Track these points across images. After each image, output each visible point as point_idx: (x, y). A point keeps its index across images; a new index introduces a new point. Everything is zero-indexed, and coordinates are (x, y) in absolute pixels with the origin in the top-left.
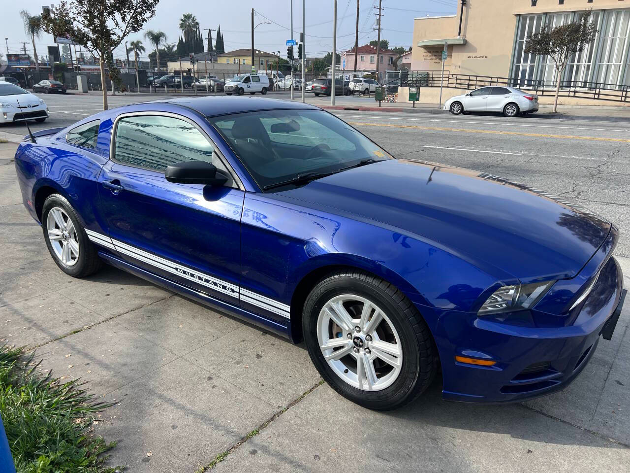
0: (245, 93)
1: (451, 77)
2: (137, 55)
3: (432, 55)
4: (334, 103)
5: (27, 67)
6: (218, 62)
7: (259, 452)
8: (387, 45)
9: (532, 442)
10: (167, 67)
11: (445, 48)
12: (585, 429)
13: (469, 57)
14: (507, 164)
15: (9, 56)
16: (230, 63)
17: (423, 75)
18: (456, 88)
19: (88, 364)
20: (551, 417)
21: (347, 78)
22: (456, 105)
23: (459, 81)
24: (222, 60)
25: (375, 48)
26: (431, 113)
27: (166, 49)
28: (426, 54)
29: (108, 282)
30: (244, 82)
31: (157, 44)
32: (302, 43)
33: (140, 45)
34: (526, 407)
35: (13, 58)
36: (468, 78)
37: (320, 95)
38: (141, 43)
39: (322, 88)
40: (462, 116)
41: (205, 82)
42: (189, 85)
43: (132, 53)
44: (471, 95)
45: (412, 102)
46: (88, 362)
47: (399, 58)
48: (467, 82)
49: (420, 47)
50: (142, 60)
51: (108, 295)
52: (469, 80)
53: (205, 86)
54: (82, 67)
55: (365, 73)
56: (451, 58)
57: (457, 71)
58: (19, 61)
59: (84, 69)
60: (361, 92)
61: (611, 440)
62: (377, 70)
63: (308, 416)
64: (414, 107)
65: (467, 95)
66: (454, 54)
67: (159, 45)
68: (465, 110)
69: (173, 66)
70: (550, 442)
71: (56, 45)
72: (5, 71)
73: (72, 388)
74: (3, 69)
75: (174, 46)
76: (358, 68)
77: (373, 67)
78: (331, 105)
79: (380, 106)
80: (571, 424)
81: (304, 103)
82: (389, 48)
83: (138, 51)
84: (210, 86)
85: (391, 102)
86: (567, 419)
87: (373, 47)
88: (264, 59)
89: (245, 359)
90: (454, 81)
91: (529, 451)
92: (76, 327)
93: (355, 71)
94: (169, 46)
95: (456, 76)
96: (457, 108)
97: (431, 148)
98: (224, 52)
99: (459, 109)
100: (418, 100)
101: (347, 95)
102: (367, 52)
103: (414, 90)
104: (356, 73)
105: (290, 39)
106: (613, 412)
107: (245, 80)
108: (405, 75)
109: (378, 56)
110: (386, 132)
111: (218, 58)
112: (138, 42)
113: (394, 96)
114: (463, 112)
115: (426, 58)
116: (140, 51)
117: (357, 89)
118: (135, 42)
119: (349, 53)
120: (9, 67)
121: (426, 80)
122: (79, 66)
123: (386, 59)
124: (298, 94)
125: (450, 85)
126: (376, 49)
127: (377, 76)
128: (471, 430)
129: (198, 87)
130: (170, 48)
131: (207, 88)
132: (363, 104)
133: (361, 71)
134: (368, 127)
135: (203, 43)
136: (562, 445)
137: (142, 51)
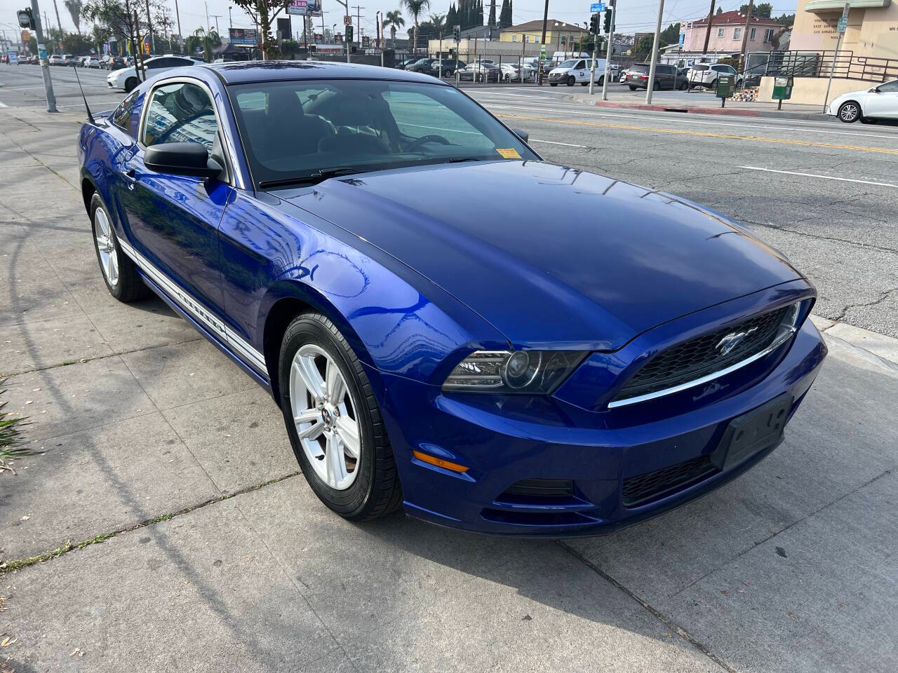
0: (575, 84)
1: (855, 61)
2: (393, 30)
3: (829, 26)
4: (650, 101)
5: (252, 46)
6: (501, 40)
7: (153, 542)
8: (769, 12)
9: (543, 605)
10: (427, 47)
11: (845, 13)
12: (649, 606)
13: (891, 29)
14: (870, 200)
15: (232, 31)
16: (517, 41)
17: (807, 59)
18: (862, 79)
19: (51, 403)
20: (607, 578)
21: (691, 63)
22: (849, 107)
23: (868, 69)
24: (507, 37)
25: (743, 16)
26: (807, 119)
27: (432, 22)
28: (818, 23)
29: (154, 311)
30: (577, 68)
31: (416, 14)
32: (611, 8)
33: (399, 16)
34: (579, 557)
35: (237, 34)
36: (884, 63)
37: (638, 89)
38: (400, 14)
39: (641, 77)
40: (858, 125)
41: (474, 68)
42: (452, 73)
43: (388, 28)
44: (878, 91)
45: (778, 101)
46: (51, 401)
47: (784, 31)
48: (882, 71)
49: (808, 11)
50: (398, 37)
51: (140, 326)
52: (886, 67)
53: (471, 75)
54: (318, 46)
55: (722, 56)
56: (860, 29)
57: (868, 52)
58: (244, 39)
59: (319, 50)
60: (705, 85)
61: (680, 631)
62: (743, 51)
63: (252, 509)
64: (779, 108)
65: (871, 91)
66: (865, 24)
67: (418, 16)
68: (864, 115)
69: (435, 45)
70: (572, 612)
71: (287, 17)
72: (227, 50)
73: (10, 426)
74: (224, 48)
75: (443, 17)
76: (710, 48)
77: (737, 46)
78: (646, 103)
79: (723, 106)
80: (631, 595)
81: (605, 99)
82: (772, 16)
83: (395, 26)
84: (478, 75)
85: (746, 101)
86: (631, 587)
87: (741, 14)
88: (567, 35)
89: (235, 426)
90: (860, 69)
91: (528, 618)
92: (71, 359)
93: (705, 52)
94: (437, 18)
95: (864, 60)
96: (849, 112)
97: (753, 170)
98: (510, 25)
99: (853, 113)
100: (788, 97)
101: (680, 89)
102: (730, 22)
103: (783, 82)
104: (705, 56)
105: (598, 3)
106: (724, 592)
107: (578, 65)
108: (779, 58)
109: (747, 29)
110: (698, 144)
111: (501, 35)
112: (397, 12)
113: (754, 91)
114: (861, 118)
115: (817, 29)
116: (398, 24)
117: (697, 80)
118: (393, 12)
119: (698, 24)
120: (231, 46)
121: (813, 67)
122: (315, 45)
123: (761, 33)
124: (599, 88)
125: (850, 75)
126: (745, 18)
127: (742, 61)
128: (464, 570)
129: (461, 75)
130: (437, 21)
131: (474, 77)
132: (697, 102)
133: (714, 53)
134: (673, 136)
135: (483, 11)
136: (588, 621)
137: (400, 24)
